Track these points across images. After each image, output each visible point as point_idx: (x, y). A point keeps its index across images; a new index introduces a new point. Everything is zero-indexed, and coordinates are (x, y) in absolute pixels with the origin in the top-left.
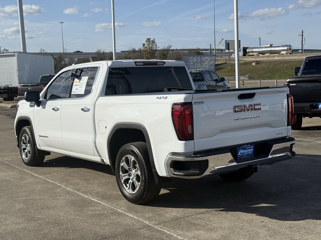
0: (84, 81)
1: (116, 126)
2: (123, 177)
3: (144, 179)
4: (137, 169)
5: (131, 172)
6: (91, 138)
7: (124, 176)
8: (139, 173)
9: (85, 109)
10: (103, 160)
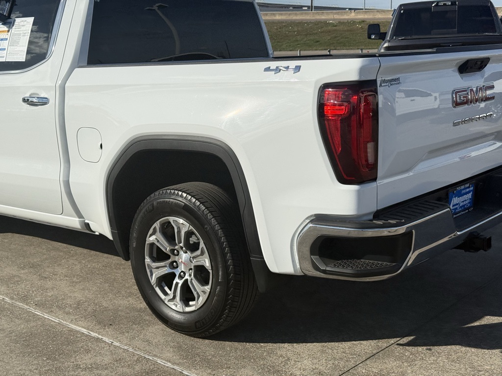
0: (23, 28)
1: (134, 143)
2: (154, 270)
3: (223, 278)
4: (198, 252)
5: (176, 258)
6: (53, 172)
7: (158, 268)
8: (207, 264)
9: (35, 100)
10: (87, 225)
